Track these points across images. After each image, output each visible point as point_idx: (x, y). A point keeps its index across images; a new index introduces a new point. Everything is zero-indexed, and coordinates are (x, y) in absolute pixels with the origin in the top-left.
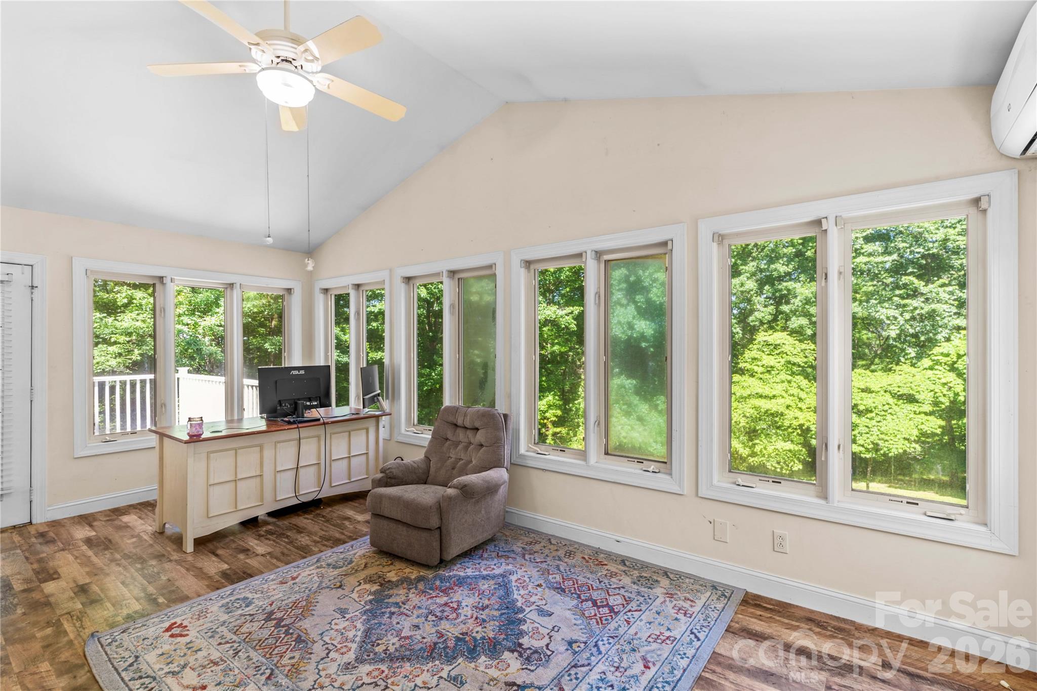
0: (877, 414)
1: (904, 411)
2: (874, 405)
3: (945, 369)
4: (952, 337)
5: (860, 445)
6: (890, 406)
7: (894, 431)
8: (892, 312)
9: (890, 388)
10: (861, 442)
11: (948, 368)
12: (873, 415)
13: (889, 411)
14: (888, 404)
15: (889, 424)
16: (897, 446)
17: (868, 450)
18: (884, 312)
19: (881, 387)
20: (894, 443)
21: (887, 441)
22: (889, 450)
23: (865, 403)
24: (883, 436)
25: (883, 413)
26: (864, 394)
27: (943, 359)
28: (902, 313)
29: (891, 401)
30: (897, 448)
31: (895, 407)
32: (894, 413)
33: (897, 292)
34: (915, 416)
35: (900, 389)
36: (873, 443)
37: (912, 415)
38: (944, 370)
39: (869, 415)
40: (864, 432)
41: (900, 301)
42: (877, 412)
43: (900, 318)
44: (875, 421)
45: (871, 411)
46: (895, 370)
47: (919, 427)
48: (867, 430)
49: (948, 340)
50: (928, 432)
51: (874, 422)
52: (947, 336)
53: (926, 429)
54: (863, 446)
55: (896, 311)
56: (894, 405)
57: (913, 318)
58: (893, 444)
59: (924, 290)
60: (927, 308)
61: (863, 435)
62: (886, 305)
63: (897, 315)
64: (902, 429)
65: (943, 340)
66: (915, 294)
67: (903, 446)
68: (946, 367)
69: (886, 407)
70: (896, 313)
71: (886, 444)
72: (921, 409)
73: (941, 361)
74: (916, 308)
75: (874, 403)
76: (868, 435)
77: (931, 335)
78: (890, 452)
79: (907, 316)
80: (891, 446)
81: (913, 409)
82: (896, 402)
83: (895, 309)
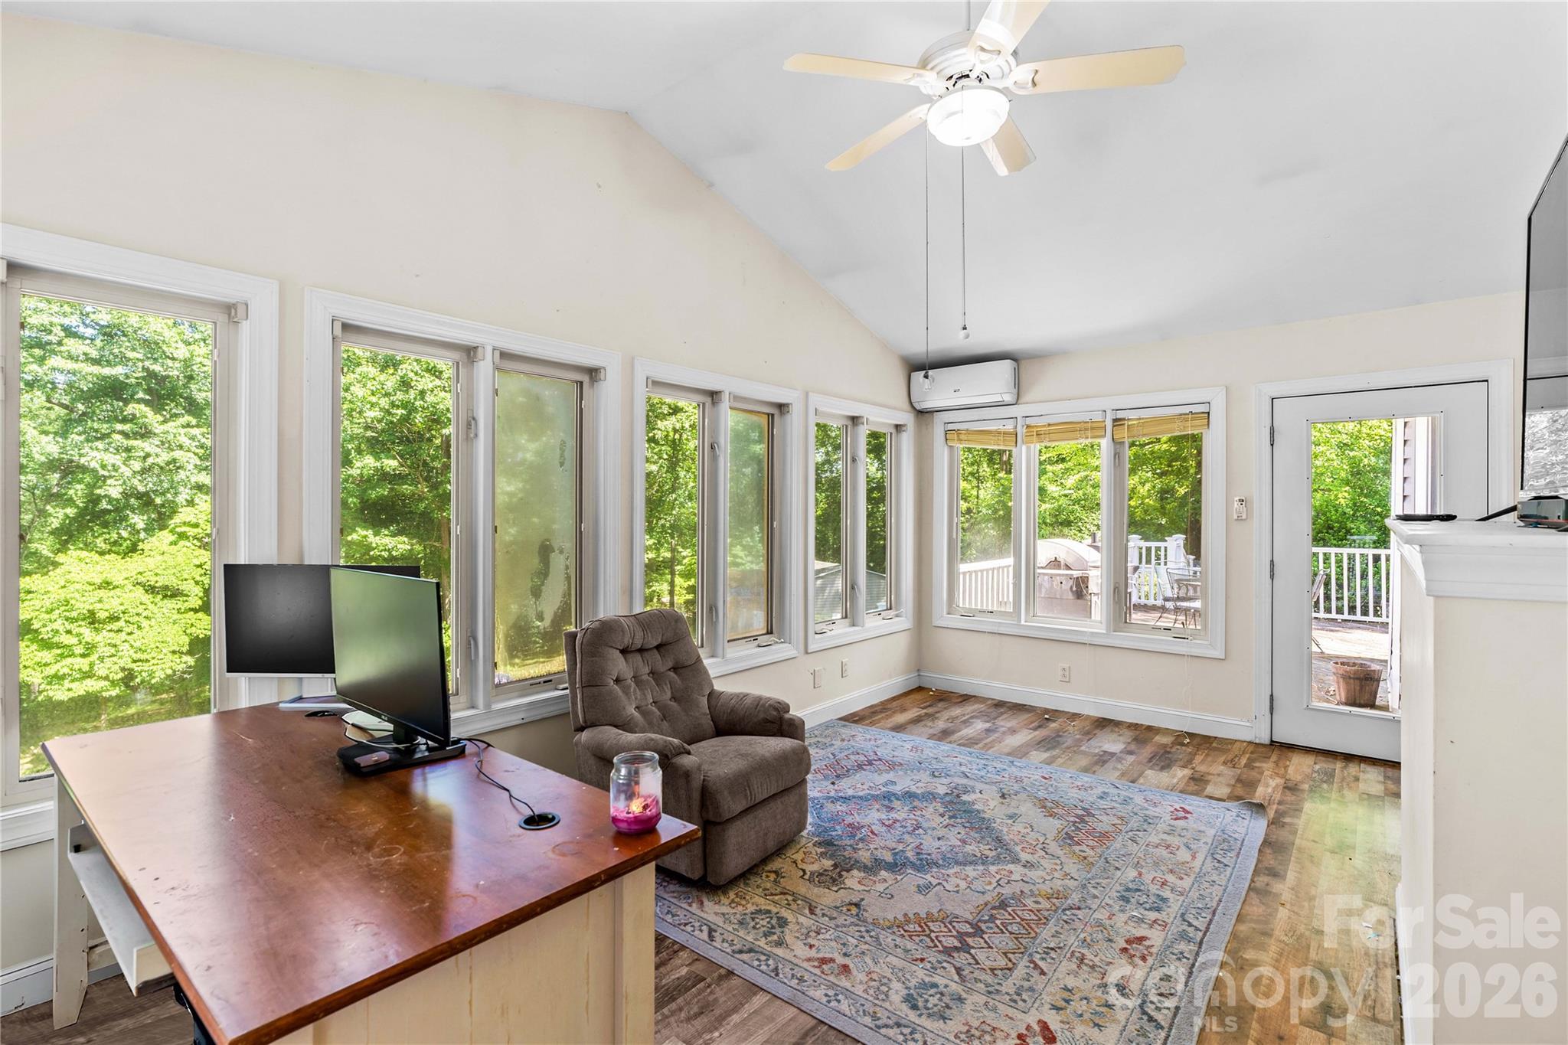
0: (127, 622)
1: (165, 610)
2: (122, 608)
3: (193, 544)
4: (197, 501)
5: (101, 678)
6: (144, 607)
7: (158, 644)
8: (111, 459)
9: (141, 579)
10: (102, 672)
11: (198, 544)
12: (121, 623)
13: (145, 614)
14: (141, 604)
15: (147, 636)
16: (163, 666)
17: (113, 683)
18: (94, 456)
19: (126, 579)
20: (160, 662)
21: (147, 661)
22: (150, 675)
23: (107, 607)
24: (139, 656)
25: (136, 618)
26: (102, 593)
27: (191, 532)
28: (126, 460)
29: (147, 598)
30: (162, 669)
31: (151, 607)
32: (150, 615)
33: (119, 427)
34: (180, 616)
35: (157, 578)
36: (123, 669)
37: (176, 616)
38: (193, 547)
39: (115, 626)
40: (108, 654)
41: (124, 440)
42: (127, 619)
43: (123, 468)
44: (124, 633)
45: (118, 619)
46: (143, 550)
47: (188, 632)
48: (113, 651)
49: (191, 503)
50: (201, 636)
51: (123, 636)
52: (189, 499)
53: (199, 632)
54: (106, 678)
55: (118, 457)
56: (150, 604)
57: (144, 471)
58: (157, 664)
59: (158, 429)
60: (164, 457)
61: (106, 660)
62: (100, 445)
63: (119, 463)
64: (168, 639)
65: (185, 503)
66: (145, 433)
67: (172, 664)
68: (195, 542)
69: (140, 610)
70: (117, 459)
71: (146, 667)
72: (188, 605)
73: (189, 534)
74: (148, 455)
75: (122, 604)
76: (115, 659)
77: (169, 495)
78: (154, 677)
79: (137, 466)
80: (155, 668)
81: (177, 607)
82: (152, 600)
83: (115, 454)
